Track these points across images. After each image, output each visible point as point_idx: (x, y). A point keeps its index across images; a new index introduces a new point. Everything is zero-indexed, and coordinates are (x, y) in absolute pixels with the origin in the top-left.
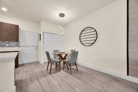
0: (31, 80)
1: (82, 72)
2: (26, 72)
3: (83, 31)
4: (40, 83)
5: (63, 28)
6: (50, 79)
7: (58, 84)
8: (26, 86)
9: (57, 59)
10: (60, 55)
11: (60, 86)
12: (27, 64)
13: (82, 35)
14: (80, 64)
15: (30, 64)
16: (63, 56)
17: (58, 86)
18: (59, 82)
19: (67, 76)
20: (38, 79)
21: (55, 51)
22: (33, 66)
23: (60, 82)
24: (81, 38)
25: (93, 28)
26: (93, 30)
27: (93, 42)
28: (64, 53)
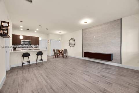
3: (70, 40)
9: (58, 53)
10: (59, 51)
13: (70, 42)
21: (57, 50)
24: (70, 43)
25: (74, 39)
26: (74, 40)
27: (73, 45)
28: (61, 50)
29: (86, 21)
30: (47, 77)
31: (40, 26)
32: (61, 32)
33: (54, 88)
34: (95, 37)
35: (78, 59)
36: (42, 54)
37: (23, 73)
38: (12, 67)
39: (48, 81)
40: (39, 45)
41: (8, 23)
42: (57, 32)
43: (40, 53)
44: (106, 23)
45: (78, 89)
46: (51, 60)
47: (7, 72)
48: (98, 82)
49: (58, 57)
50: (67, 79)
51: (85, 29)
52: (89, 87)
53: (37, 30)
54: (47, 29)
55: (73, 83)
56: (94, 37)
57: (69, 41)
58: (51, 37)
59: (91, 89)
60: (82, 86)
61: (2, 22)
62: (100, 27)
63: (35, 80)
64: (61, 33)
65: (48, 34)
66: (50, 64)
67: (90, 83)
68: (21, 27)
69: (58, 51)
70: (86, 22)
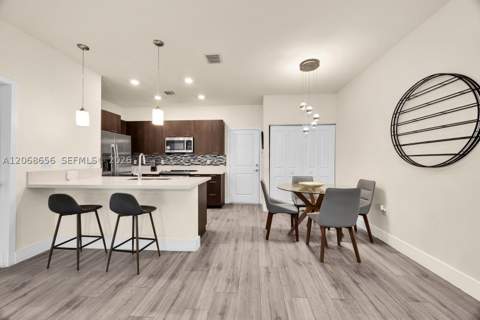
0: (226, 238)
1: (373, 276)
2: (228, 220)
4: (236, 249)
5: (310, 108)
6: (258, 251)
7: (267, 268)
8: (215, 244)
11: (268, 273)
12: (238, 205)
14: (394, 246)
15: (243, 205)
17: (263, 271)
18: (272, 263)
19: (307, 261)
20: (237, 241)
22: (246, 212)
23: (274, 265)
69: (296, 193)
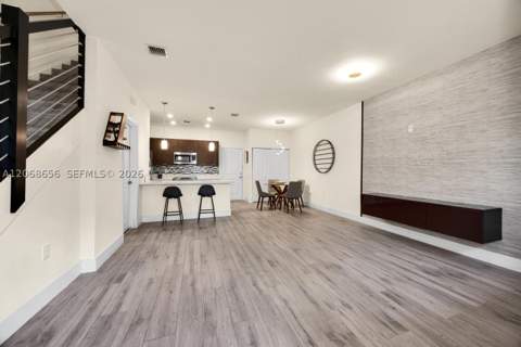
3: (317, 145)
13: (317, 153)
16: (283, 188)
24: (316, 158)
25: (330, 143)
26: (329, 146)
27: (328, 166)
28: (283, 184)
29: (357, 70)
30: (202, 256)
31: (212, 108)
32: (283, 118)
33: (199, 286)
34: (410, 130)
35: (343, 221)
36: (214, 194)
37: (157, 237)
38: (145, 220)
39: (197, 267)
40: (217, 165)
41: (122, 115)
42: (271, 121)
43: (207, 191)
44: (465, 62)
45: (256, 308)
46: (244, 215)
47: (128, 232)
48: (350, 308)
49: (271, 209)
50: (247, 273)
51: (373, 99)
52: (297, 312)
53: (209, 119)
54: (233, 115)
55: (258, 288)
56: (407, 128)
57: (315, 151)
58: (254, 140)
59: (299, 318)
60: (278, 302)
61: (112, 114)
62: (436, 84)
63: (172, 258)
64: (283, 122)
65: (243, 131)
66: (232, 226)
67: (314, 303)
68: (170, 116)
69: (273, 186)
70: (358, 75)
